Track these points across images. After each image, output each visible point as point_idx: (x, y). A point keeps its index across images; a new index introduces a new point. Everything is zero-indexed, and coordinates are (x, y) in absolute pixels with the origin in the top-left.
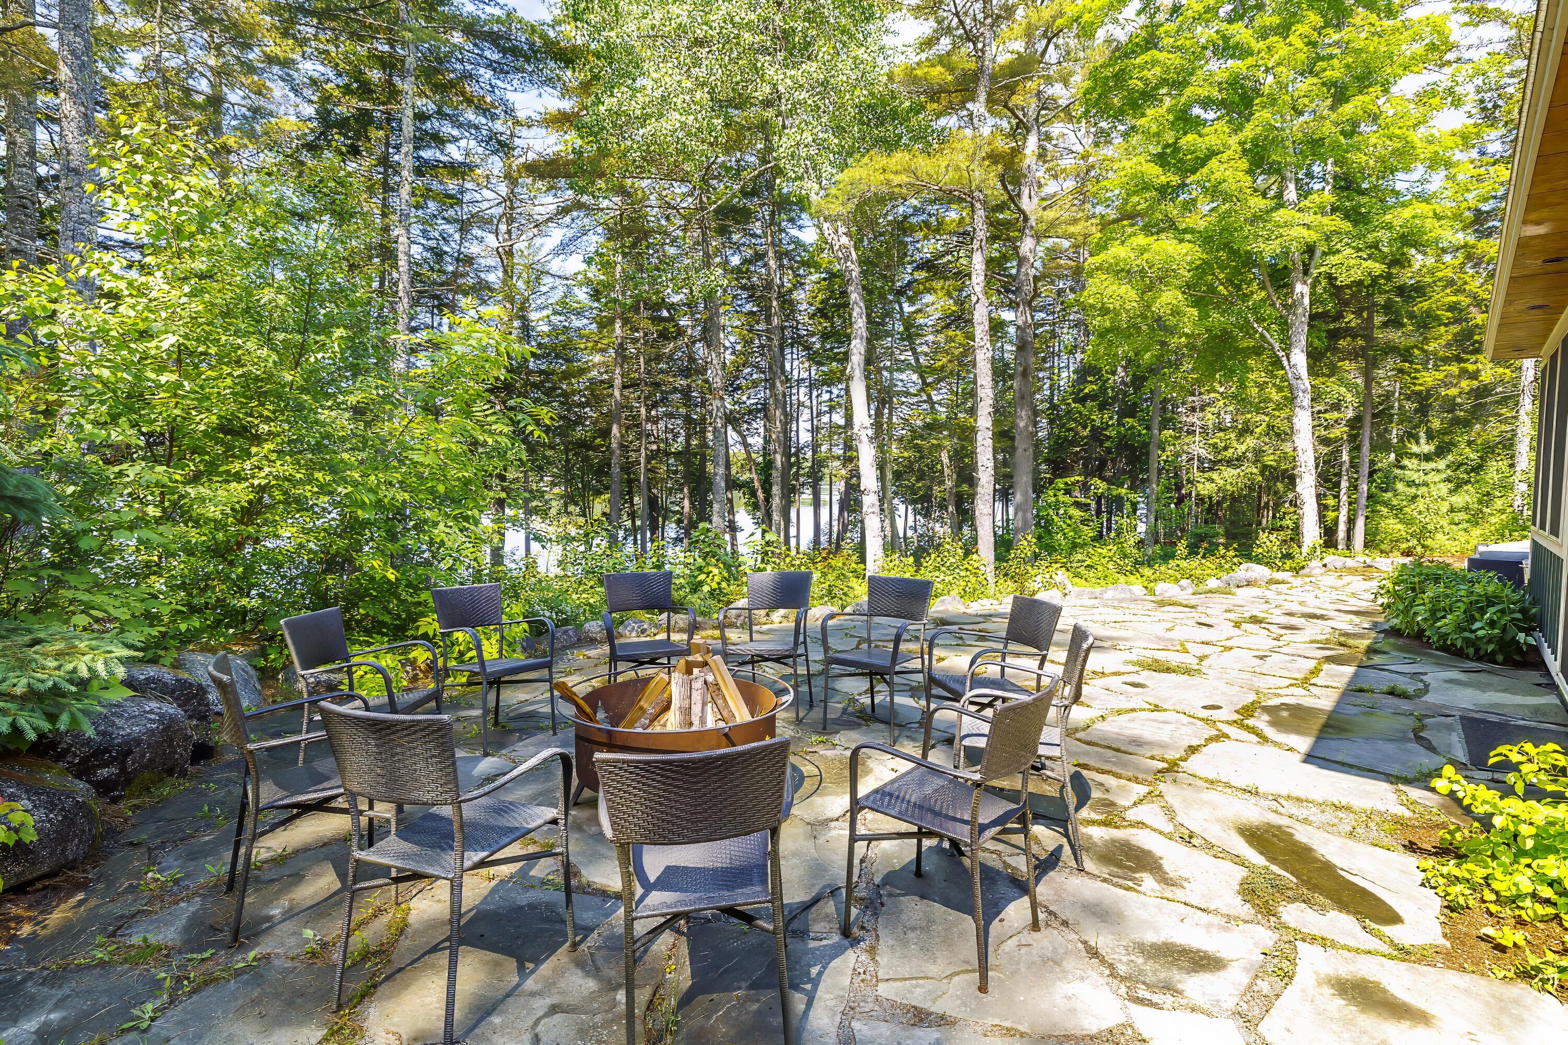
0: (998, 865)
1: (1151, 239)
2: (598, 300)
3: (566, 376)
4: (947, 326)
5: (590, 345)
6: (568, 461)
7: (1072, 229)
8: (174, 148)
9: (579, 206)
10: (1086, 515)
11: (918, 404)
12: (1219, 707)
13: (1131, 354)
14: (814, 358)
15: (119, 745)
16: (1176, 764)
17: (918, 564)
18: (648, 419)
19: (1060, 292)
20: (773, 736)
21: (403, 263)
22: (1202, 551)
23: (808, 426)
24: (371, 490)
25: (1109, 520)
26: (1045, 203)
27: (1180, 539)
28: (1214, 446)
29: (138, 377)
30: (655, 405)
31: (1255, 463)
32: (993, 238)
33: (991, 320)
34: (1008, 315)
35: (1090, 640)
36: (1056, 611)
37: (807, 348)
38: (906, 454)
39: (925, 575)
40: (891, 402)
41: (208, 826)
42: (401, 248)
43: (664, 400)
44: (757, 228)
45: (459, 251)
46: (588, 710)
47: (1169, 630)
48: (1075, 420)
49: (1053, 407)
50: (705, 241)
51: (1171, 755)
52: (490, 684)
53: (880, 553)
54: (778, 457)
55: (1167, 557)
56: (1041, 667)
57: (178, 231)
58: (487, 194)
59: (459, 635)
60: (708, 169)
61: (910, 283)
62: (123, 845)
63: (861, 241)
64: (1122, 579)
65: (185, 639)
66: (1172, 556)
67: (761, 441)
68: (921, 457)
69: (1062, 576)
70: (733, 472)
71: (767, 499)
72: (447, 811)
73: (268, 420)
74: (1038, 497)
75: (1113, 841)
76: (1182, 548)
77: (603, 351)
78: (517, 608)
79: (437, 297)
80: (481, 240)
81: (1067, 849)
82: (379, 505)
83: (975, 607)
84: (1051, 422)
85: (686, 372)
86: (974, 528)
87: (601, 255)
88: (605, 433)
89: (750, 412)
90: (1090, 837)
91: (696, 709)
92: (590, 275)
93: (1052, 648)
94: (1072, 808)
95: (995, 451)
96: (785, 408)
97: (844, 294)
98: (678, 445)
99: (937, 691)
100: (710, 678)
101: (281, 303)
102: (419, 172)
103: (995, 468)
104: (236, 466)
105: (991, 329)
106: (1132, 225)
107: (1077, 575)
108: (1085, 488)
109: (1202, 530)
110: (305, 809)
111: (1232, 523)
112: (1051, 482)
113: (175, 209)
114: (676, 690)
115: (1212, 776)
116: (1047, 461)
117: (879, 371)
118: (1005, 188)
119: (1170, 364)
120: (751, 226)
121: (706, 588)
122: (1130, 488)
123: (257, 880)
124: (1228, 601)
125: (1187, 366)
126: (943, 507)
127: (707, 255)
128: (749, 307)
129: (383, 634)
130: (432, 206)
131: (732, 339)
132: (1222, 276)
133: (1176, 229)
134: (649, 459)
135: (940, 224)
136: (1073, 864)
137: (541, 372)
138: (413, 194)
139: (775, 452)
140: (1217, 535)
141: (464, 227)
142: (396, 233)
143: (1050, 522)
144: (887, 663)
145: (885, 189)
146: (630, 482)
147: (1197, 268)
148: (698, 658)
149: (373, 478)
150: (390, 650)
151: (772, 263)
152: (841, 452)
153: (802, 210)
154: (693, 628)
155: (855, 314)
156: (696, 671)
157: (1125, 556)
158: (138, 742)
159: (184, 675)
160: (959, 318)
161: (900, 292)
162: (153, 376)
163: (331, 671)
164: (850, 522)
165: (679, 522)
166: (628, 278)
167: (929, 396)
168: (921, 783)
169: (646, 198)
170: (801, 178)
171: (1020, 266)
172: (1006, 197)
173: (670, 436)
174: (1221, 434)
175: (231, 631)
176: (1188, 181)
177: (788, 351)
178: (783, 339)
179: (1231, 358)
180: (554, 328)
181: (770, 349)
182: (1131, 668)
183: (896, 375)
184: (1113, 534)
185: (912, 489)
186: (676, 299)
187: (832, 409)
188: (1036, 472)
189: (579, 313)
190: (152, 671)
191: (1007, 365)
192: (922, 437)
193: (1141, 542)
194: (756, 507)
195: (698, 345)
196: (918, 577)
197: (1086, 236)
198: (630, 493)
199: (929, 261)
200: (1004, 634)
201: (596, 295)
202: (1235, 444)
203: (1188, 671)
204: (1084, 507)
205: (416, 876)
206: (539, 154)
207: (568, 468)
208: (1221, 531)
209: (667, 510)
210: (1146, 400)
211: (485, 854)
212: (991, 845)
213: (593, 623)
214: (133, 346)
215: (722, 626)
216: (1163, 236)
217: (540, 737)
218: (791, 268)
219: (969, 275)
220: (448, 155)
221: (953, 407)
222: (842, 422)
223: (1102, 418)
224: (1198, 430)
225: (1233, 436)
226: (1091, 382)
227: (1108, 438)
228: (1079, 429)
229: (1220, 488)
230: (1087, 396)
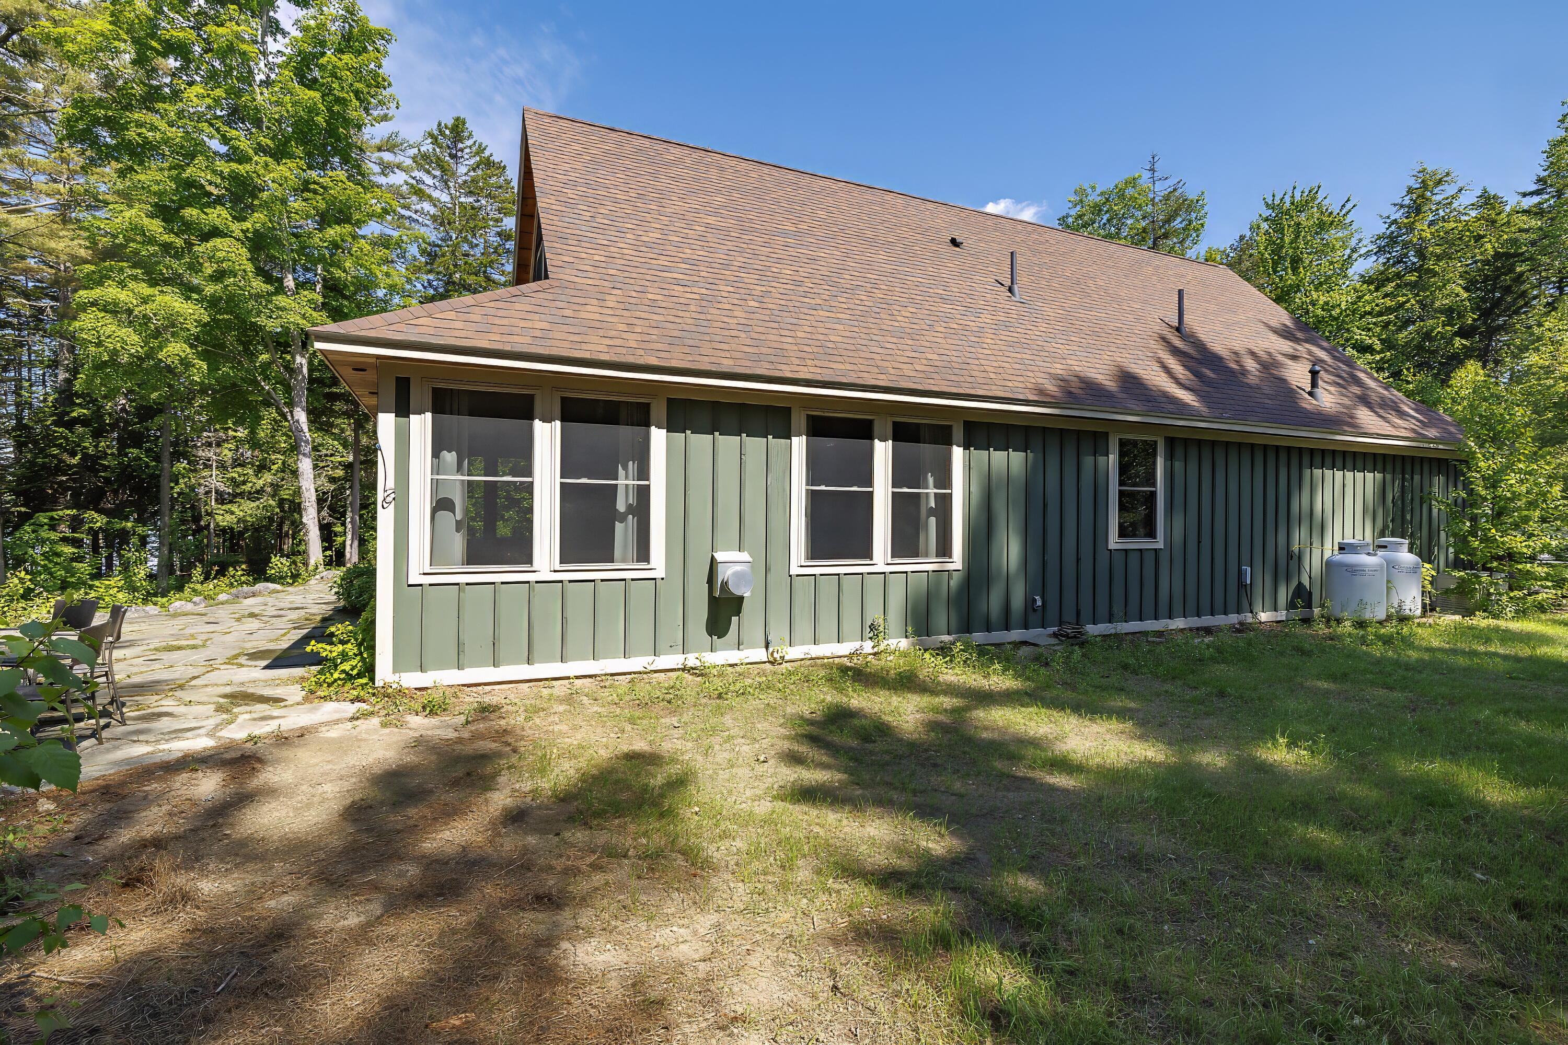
1: (155, 291)
10: (81, 552)
12: (216, 659)
16: (183, 685)
22: (214, 574)
25: (109, 558)
27: (197, 566)
28: (233, 480)
31: (273, 496)
47: (181, 629)
48: (58, 446)
49: (24, 428)
51: (180, 682)
55: (181, 584)
66: (188, 583)
76: (197, 573)
84: (20, 445)
106: (132, 268)
108: (77, 522)
112: (29, 516)
119: (181, 399)
122: (137, 521)
124: (234, 607)
125: (201, 402)
133: (183, 286)
147: (205, 325)
174: (239, 469)
176: (195, 247)
179: (242, 407)
182: (149, 653)
193: (153, 574)
202: (253, 479)
203: (194, 647)
204: (78, 543)
216: (166, 289)
223: (96, 446)
224: (214, 464)
225: (251, 472)
226: (80, 405)
227: (105, 468)
228: (65, 456)
229: (239, 519)
230: (75, 421)
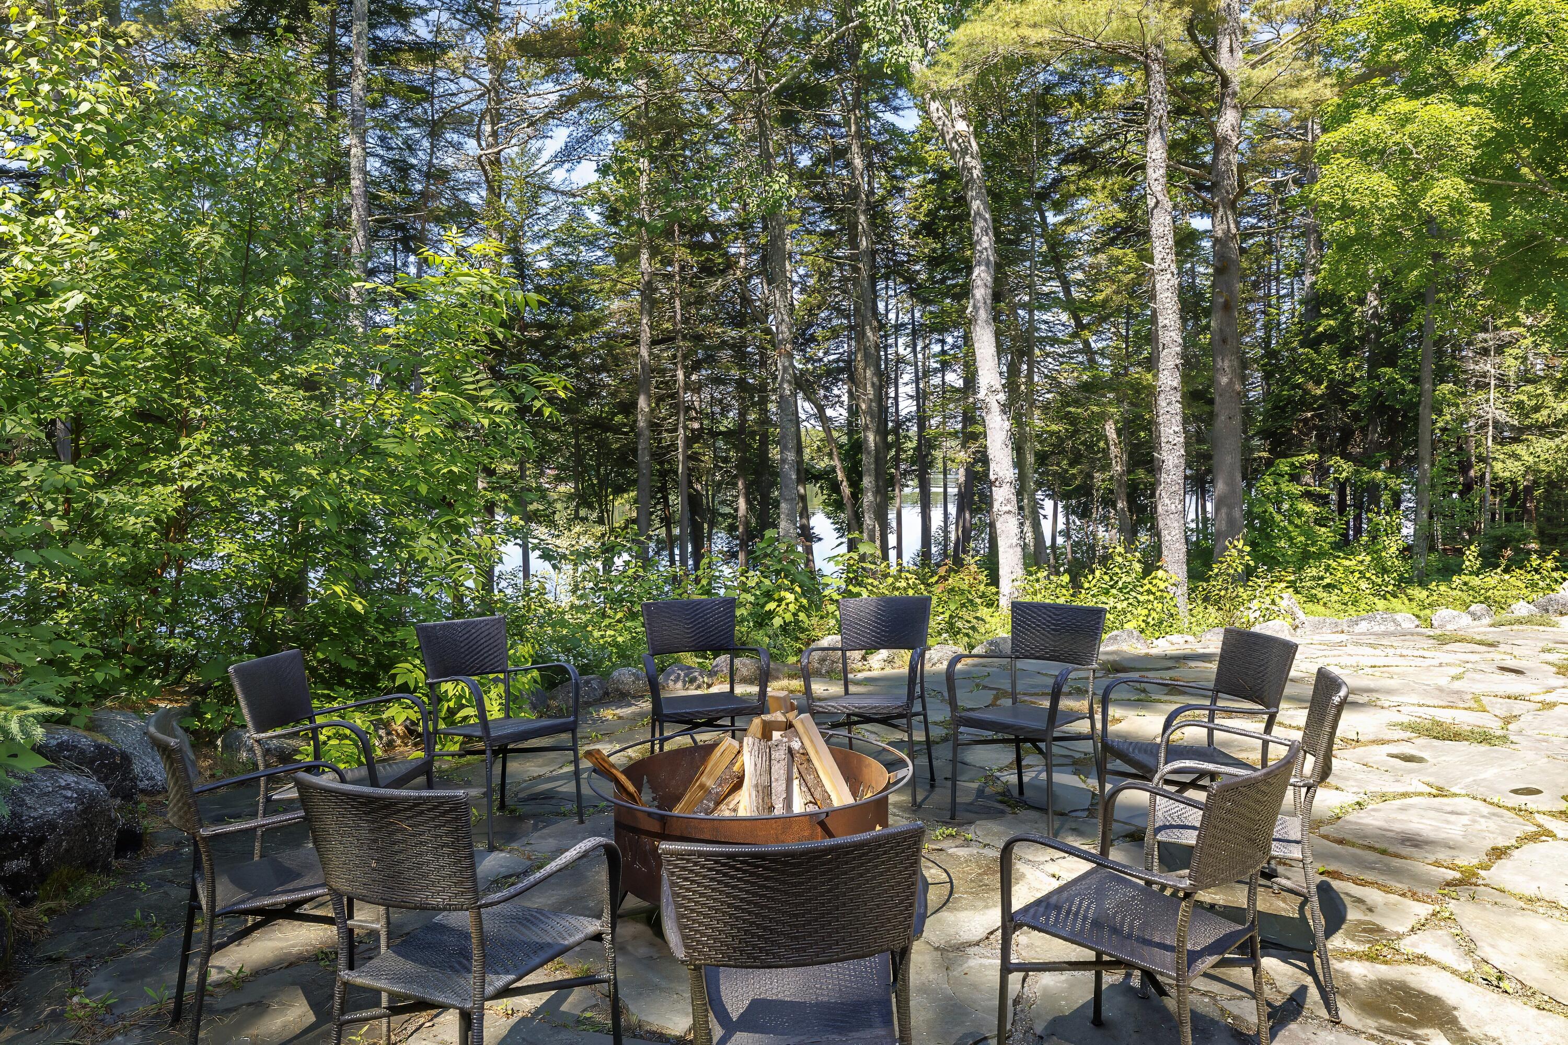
0: (1215, 1014)
1: (1415, 104)
2: (616, 223)
3: (575, 329)
4: (1112, 242)
5: (608, 285)
6: (577, 446)
7: (1295, 94)
8: (77, 45)
9: (589, 94)
10: (1324, 511)
11: (1069, 356)
12: (1538, 792)
13: (1388, 272)
14: (918, 294)
15: (31, 830)
16: (1475, 875)
17: (1076, 584)
18: (688, 386)
19: (1278, 187)
20: (885, 825)
21: (356, 182)
22: (1504, 562)
23: (910, 389)
24: (330, 493)
25: (1358, 518)
26: (1256, 58)
27: (1470, 543)
28: (1520, 405)
29: (37, 348)
30: (697, 367)
32: (1178, 111)
33: (1176, 230)
34: (1201, 223)
35: (1342, 693)
36: (1288, 650)
37: (910, 279)
38: (1054, 427)
39: (1086, 600)
40: (1030, 353)
41: (142, 938)
42: (354, 162)
43: (710, 360)
44: (835, 113)
45: (430, 164)
46: (631, 788)
47: (1456, 678)
48: (1304, 372)
49: (1271, 354)
50: (763, 134)
51: (1465, 861)
52: (495, 753)
53: (1020, 572)
54: (871, 437)
55: (1448, 571)
56: (1268, 729)
57: (83, 155)
58: (466, 83)
59: (448, 687)
60: (765, 34)
61: (1056, 182)
62: (40, 961)
63: (983, 124)
64: (1381, 604)
65: (101, 693)
66: (1459, 571)
67: (845, 413)
68: (1076, 432)
69: (1288, 600)
70: (806, 457)
71: (856, 495)
72: (462, 919)
73: (198, 403)
74: (1250, 486)
75: (1382, 983)
76: (1471, 556)
77: (624, 294)
78: (524, 650)
79: (402, 227)
80: (458, 147)
81: (1313, 993)
82: (341, 511)
83: (1164, 646)
84: (1268, 376)
85: (738, 321)
86: (1156, 532)
87: (622, 161)
88: (629, 408)
89: (829, 373)
90: (1347, 976)
91: (779, 788)
92: (605, 189)
93: (1282, 705)
94: (1320, 934)
95: (1185, 421)
96: (878, 366)
97: (961, 201)
98: (727, 423)
99: (1118, 765)
100: (796, 745)
101: (217, 246)
102: (375, 59)
103: (1187, 444)
104: (161, 463)
105: (1178, 243)
106: (1386, 84)
107: (1313, 599)
108: (1321, 471)
109: (1503, 528)
110: (270, 916)
111: (1549, 519)
112: (1269, 463)
113: (78, 127)
114: (749, 761)
115: (1530, 890)
116: (1264, 434)
117: (1014, 308)
118: (1194, 39)
119: (1449, 286)
120: (826, 111)
121: (777, 622)
122: (1389, 470)
123: (212, 1011)
124: (1547, 634)
125: (1474, 287)
126: (1108, 502)
127: (766, 155)
128: (824, 225)
129: (348, 687)
130: (394, 105)
131: (801, 271)
132: (1525, 153)
133: (1454, 86)
134: (689, 442)
135: (1098, 94)
136: (1324, 1013)
137: (540, 326)
138: (368, 89)
139: (866, 428)
140: (1525, 537)
141: (435, 129)
142: (346, 142)
143: (1268, 522)
144: (1041, 725)
145: (1019, 51)
146: (663, 474)
147: (1488, 143)
148: (778, 716)
149: (334, 475)
150: (359, 708)
151: (858, 162)
152: (959, 427)
153: (900, 84)
154: (763, 678)
155: (978, 230)
156: (776, 735)
157: (1385, 571)
158: (52, 826)
159: (103, 740)
160: (1128, 229)
161: (1043, 196)
162: (55, 347)
163: (283, 736)
164: (973, 527)
165: (732, 528)
166: (657, 191)
167: (1086, 343)
168: (1100, 893)
169: (679, 79)
170: (897, 41)
171: (1217, 150)
172: (1195, 53)
173: (717, 409)
174: (1530, 388)
175: (157, 682)
176: (1471, 15)
177: (881, 285)
178: (873, 266)
179: (1544, 274)
180: (557, 265)
181: (856, 281)
182: (1399, 734)
183: (1037, 315)
184: (1365, 538)
185: (1064, 479)
186: (722, 217)
187: (945, 366)
188: (1247, 449)
189: (591, 243)
190: (64, 734)
191: (1200, 295)
192: (1077, 403)
193: (1408, 548)
194: (839, 505)
195: (756, 281)
196: (1077, 603)
197: (1317, 103)
198: (663, 490)
199: (1082, 149)
200: (1211, 685)
201: (612, 216)
202: (1551, 401)
203: (1485, 738)
204: (1320, 500)
205: (421, 1005)
206: (534, 24)
207: (579, 456)
208: (1533, 533)
209: (715, 513)
210: (1412, 340)
211: (512, 977)
212: (1200, 984)
213: (624, 670)
214: (30, 308)
215: (807, 675)
216: (1432, 98)
217: (563, 825)
218: (885, 168)
219: (1143, 167)
220: (414, 33)
221: (1123, 360)
222: (960, 383)
223: (1344, 369)
224: (1493, 383)
225: (1547, 390)
226: (1327, 316)
227: (1355, 397)
228: (1310, 385)
229: (1528, 468)
230: (1322, 337)
